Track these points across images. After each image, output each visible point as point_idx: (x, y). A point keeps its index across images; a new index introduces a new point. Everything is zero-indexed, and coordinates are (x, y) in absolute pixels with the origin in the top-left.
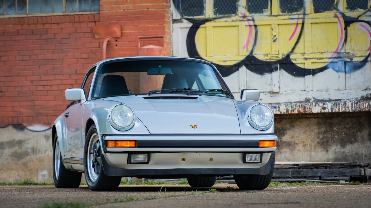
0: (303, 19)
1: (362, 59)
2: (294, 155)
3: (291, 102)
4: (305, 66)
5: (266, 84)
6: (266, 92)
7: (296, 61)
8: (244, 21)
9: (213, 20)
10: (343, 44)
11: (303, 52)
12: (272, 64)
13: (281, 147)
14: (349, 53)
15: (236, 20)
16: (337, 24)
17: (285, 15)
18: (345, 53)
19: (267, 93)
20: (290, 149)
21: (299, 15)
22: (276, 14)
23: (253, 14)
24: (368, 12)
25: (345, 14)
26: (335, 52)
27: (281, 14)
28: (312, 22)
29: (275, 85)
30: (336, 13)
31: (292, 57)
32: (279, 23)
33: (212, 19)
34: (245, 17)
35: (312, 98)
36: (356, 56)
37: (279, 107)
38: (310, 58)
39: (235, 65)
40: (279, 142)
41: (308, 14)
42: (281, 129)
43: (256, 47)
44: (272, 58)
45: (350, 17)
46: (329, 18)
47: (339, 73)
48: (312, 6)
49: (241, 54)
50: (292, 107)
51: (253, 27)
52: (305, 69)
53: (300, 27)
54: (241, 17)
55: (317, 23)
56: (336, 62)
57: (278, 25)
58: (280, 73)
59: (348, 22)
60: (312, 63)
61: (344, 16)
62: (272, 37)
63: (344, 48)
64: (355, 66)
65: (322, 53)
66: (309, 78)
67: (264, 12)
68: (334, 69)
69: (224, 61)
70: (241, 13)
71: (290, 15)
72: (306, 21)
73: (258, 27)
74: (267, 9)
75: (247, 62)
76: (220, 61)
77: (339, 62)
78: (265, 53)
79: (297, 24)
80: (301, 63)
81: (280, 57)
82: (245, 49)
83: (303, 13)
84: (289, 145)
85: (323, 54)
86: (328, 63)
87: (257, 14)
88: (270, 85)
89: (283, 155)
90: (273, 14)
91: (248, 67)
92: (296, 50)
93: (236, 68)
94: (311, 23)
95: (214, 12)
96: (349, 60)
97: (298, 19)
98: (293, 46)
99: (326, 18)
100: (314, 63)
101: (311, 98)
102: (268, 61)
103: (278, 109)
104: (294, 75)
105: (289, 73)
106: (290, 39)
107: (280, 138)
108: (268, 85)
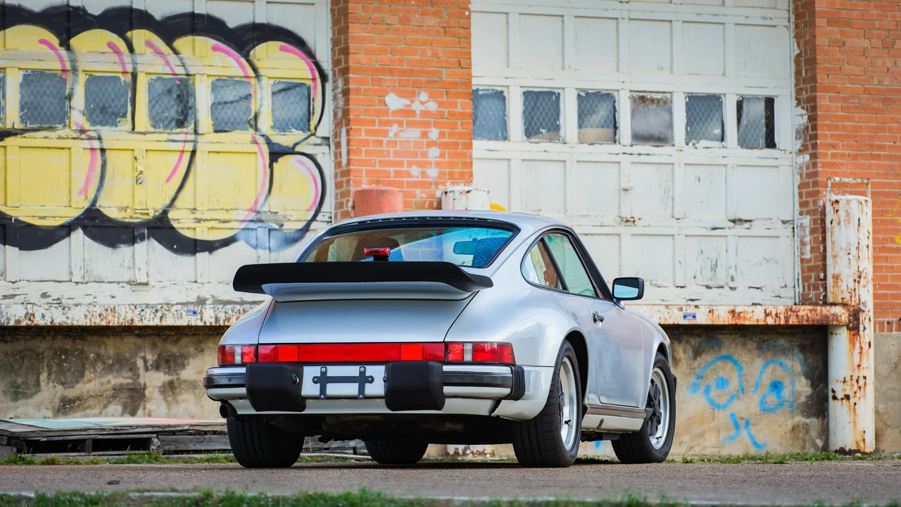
0: (195, 142)
1: (301, 225)
2: (202, 407)
3: (171, 303)
4: (195, 235)
5: (121, 266)
6: (122, 282)
7: (179, 223)
8: (82, 139)
9: (21, 134)
10: (267, 196)
11: (192, 207)
12: (133, 228)
13: (178, 390)
14: (277, 212)
15: (65, 137)
16: (256, 157)
17: (160, 133)
18: (269, 213)
19: (124, 285)
20: (195, 395)
21: (186, 134)
22: (143, 131)
23: (98, 127)
24: (313, 137)
25: (271, 138)
26: (251, 210)
27: (152, 130)
28: (210, 150)
29: (140, 269)
30: (256, 136)
31: (172, 215)
32: (148, 149)
33: (19, 132)
34: (82, 131)
35: (210, 297)
36: (289, 220)
37: (201, 313)
38: (207, 220)
39: (62, 226)
40: (175, 381)
41: (203, 134)
42: (179, 356)
43: (103, 193)
44: (134, 216)
45: (280, 145)
46: (242, 144)
47: (259, 250)
48: (210, 118)
49: (74, 205)
50: (226, 313)
51: (98, 153)
52: (195, 241)
53: (187, 157)
54: (75, 131)
55: (218, 152)
56: (252, 229)
57: (147, 151)
58: (148, 245)
59: (277, 153)
60: (209, 229)
61: (269, 142)
62: (136, 174)
63: (267, 202)
64: (286, 237)
65: (227, 211)
66: (202, 257)
67: (119, 124)
68: (248, 242)
69: (41, 218)
70: (77, 124)
71: (169, 134)
72: (200, 148)
73: (107, 152)
74: (125, 119)
75: (86, 221)
76: (33, 216)
77: (259, 229)
78: (120, 205)
79: (183, 152)
80: (188, 229)
81: (152, 214)
82: (83, 197)
83: (192, 131)
84: (194, 386)
85: (230, 212)
86: (238, 231)
87: (106, 128)
88: (129, 268)
89: (183, 406)
90: (136, 130)
91: (86, 233)
92: (178, 203)
93: (64, 232)
94: (209, 152)
95: (21, 117)
96: (277, 227)
97: (185, 141)
98: (173, 194)
99: (237, 144)
100: (212, 228)
101: (207, 297)
102: (126, 220)
103: (199, 316)
104: (176, 251)
105: (165, 246)
106: (168, 180)
107: (177, 374)
108: (125, 269)
